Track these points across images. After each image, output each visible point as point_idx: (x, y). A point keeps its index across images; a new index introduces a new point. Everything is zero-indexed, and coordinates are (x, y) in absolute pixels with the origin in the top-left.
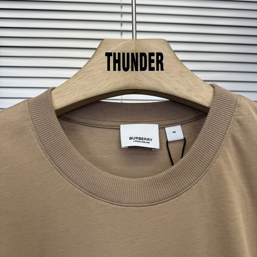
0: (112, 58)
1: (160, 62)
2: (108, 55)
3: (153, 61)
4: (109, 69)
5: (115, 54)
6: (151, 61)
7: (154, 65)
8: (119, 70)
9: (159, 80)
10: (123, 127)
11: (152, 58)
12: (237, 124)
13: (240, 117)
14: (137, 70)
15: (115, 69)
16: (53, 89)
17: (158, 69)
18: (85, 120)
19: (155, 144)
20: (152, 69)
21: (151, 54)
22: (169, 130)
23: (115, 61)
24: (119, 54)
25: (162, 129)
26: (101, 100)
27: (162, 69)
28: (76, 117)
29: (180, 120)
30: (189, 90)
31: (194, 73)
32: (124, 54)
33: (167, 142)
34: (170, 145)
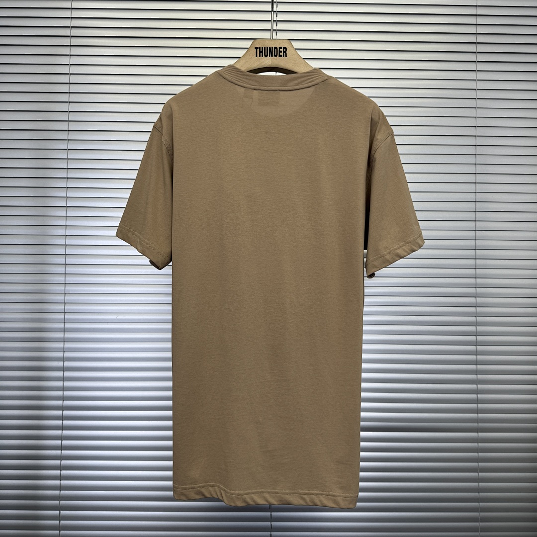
2: (256, 48)
3: (281, 52)
5: (260, 48)
6: (280, 52)
14: (272, 56)
15: (260, 56)
17: (284, 56)
20: (280, 56)
21: (280, 48)
23: (260, 52)
31: (305, 60)
32: (265, 48)
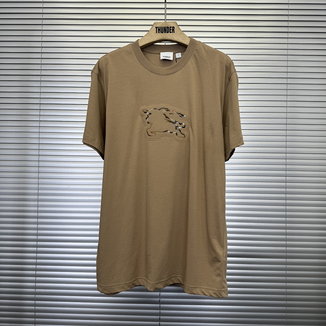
0: (157, 29)
1: (173, 30)
4: (156, 33)
5: (158, 27)
7: (171, 31)
8: (160, 33)
9: (173, 36)
10: (161, 53)
11: (171, 28)
12: (196, 50)
13: (197, 48)
16: (139, 40)
18: (148, 51)
19: (171, 59)
22: (177, 54)
24: (160, 27)
25: (174, 54)
26: (155, 44)
27: (174, 32)
28: (146, 50)
29: (181, 51)
30: (182, 40)
33: (176, 59)
34: (177, 60)
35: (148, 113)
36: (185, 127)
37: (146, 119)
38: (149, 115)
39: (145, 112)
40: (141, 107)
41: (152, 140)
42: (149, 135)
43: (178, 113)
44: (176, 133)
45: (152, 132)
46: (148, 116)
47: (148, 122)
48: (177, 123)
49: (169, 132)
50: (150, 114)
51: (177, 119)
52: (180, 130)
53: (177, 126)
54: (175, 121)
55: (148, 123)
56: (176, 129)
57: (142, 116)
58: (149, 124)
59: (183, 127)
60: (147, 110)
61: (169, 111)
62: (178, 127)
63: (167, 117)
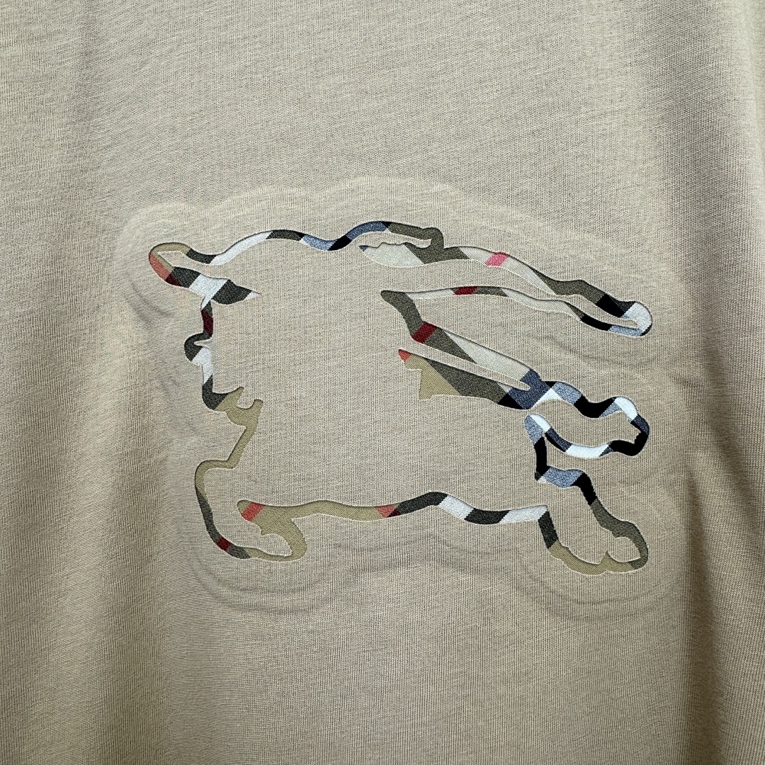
35: (205, 288)
36: (642, 439)
37: (191, 349)
38: (217, 308)
39: (181, 278)
40: (134, 220)
41: (254, 599)
42: (223, 544)
43: (560, 287)
44: (546, 523)
45: (251, 511)
46: (207, 316)
47: (207, 388)
48: (551, 394)
49: (456, 508)
50: (231, 293)
51: (547, 349)
52: (584, 483)
53: (552, 436)
54: (531, 377)
55: (211, 398)
56: (542, 468)
57: (147, 313)
58: (220, 414)
59: (617, 446)
60: (192, 254)
61: (456, 253)
62: (563, 445)
63: (424, 333)
